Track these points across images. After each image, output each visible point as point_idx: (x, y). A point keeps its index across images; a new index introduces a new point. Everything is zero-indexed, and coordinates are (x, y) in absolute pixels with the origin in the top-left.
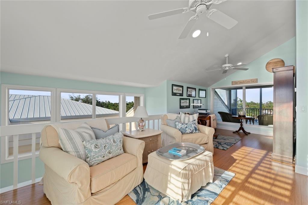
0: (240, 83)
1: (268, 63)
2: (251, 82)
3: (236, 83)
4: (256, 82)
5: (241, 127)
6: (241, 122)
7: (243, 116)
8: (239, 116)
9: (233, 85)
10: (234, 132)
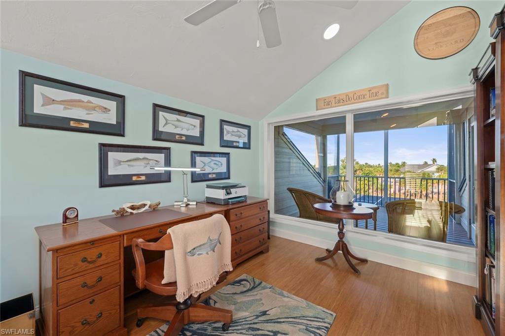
0: (339, 101)
2: (368, 95)
3: (327, 103)
4: (384, 96)
5: (341, 243)
6: (341, 227)
7: (345, 206)
8: (336, 206)
9: (318, 111)
10: (320, 260)
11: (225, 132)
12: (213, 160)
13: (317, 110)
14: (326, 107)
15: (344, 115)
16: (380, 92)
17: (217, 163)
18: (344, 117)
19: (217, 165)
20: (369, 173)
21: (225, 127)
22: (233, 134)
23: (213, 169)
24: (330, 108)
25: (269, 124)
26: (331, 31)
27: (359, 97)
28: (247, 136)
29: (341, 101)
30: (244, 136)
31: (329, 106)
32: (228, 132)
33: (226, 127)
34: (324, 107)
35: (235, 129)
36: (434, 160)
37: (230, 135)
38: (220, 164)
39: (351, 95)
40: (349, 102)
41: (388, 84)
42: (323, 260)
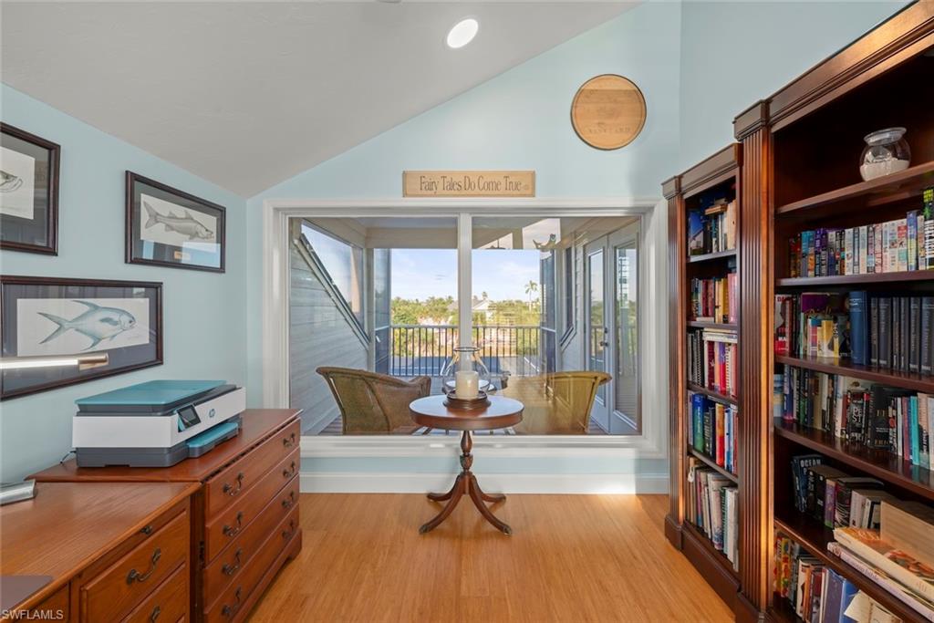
0: (451, 186)
1: (580, 92)
2: (503, 186)
3: (428, 184)
4: (529, 192)
5: (467, 477)
6: (467, 444)
7: (475, 402)
8: (454, 404)
9: (406, 199)
10: (429, 528)
11: (145, 217)
12: (96, 308)
13: (405, 195)
14: (424, 192)
15: (455, 216)
16: (523, 184)
17: (116, 317)
18: (455, 221)
19: (116, 323)
20: (405, 315)
21: (144, 198)
22: (174, 223)
23: (98, 340)
24: (431, 196)
25: (277, 210)
26: (462, 34)
27: (488, 184)
28: (215, 234)
29: (456, 187)
30: (205, 233)
31: (432, 192)
32: (155, 217)
33: (147, 200)
34: (420, 193)
35: (180, 211)
36: (485, 295)
37: (161, 226)
38: (125, 319)
39: (474, 180)
40: (470, 191)
41: (534, 172)
42: (436, 525)
